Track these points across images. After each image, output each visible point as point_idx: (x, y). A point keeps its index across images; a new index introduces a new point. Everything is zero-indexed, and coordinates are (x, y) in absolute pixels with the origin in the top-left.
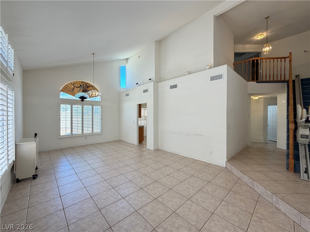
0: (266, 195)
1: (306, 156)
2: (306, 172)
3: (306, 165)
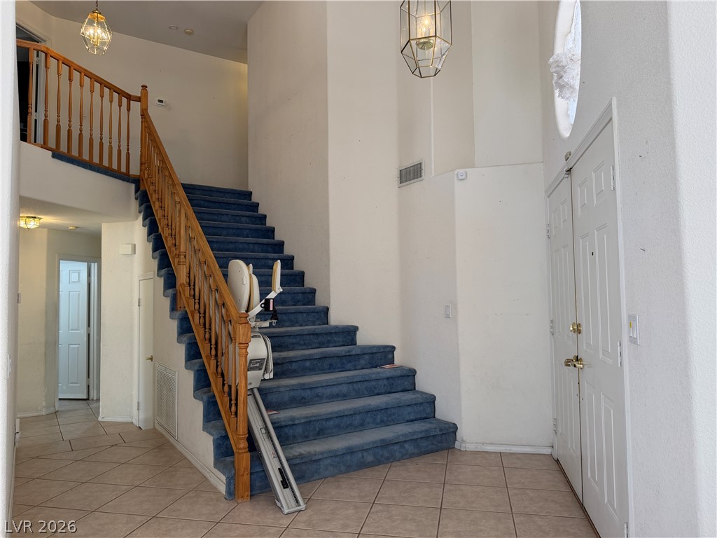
1: (266, 428)
2: (285, 484)
3: (276, 460)
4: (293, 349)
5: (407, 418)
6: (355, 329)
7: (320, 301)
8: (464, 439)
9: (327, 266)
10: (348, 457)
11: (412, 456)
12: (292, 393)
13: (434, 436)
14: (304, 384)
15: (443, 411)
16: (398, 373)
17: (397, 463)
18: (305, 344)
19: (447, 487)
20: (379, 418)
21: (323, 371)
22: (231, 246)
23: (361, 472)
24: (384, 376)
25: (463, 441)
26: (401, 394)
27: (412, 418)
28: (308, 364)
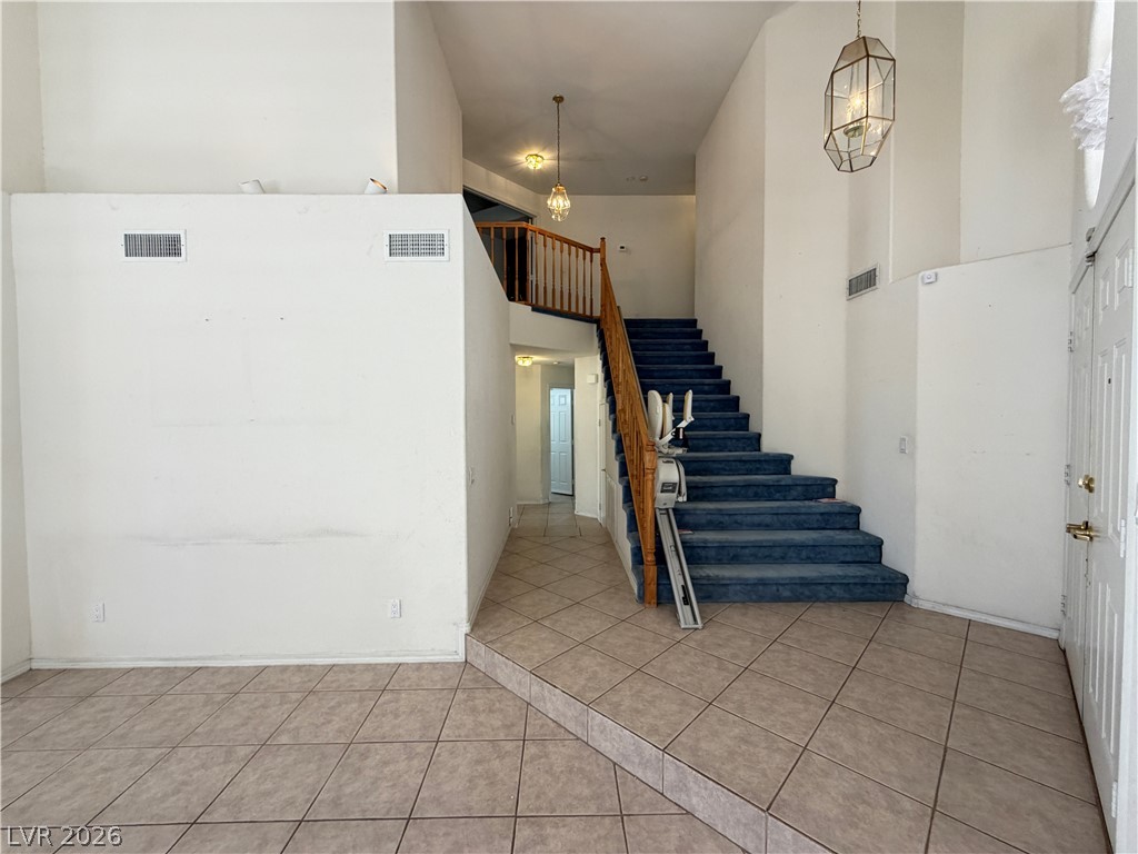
0: (637, 761)
1: (676, 546)
2: (686, 600)
3: (681, 577)
4: (717, 474)
5: (842, 559)
6: (790, 458)
7: (753, 427)
8: (917, 594)
9: (761, 391)
10: (761, 588)
11: (841, 600)
12: (709, 517)
13: (873, 584)
14: (721, 510)
15: (891, 558)
16: (837, 509)
17: (821, 604)
18: (730, 470)
19: (873, 645)
20: (804, 554)
21: (747, 499)
22: (670, 374)
23: (775, 605)
24: (818, 511)
25: (915, 597)
26: (838, 532)
27: (848, 559)
28: (730, 490)
